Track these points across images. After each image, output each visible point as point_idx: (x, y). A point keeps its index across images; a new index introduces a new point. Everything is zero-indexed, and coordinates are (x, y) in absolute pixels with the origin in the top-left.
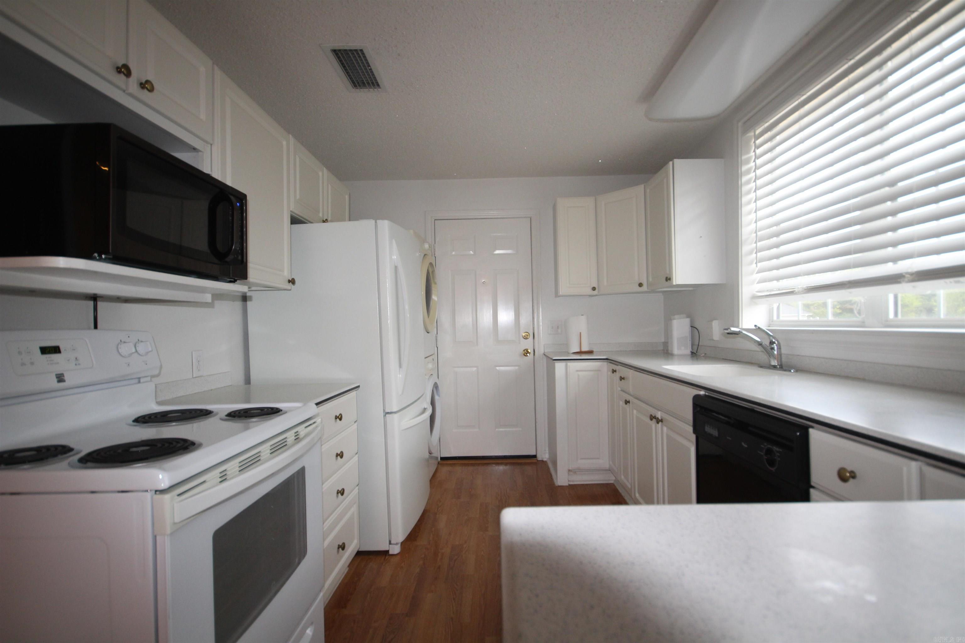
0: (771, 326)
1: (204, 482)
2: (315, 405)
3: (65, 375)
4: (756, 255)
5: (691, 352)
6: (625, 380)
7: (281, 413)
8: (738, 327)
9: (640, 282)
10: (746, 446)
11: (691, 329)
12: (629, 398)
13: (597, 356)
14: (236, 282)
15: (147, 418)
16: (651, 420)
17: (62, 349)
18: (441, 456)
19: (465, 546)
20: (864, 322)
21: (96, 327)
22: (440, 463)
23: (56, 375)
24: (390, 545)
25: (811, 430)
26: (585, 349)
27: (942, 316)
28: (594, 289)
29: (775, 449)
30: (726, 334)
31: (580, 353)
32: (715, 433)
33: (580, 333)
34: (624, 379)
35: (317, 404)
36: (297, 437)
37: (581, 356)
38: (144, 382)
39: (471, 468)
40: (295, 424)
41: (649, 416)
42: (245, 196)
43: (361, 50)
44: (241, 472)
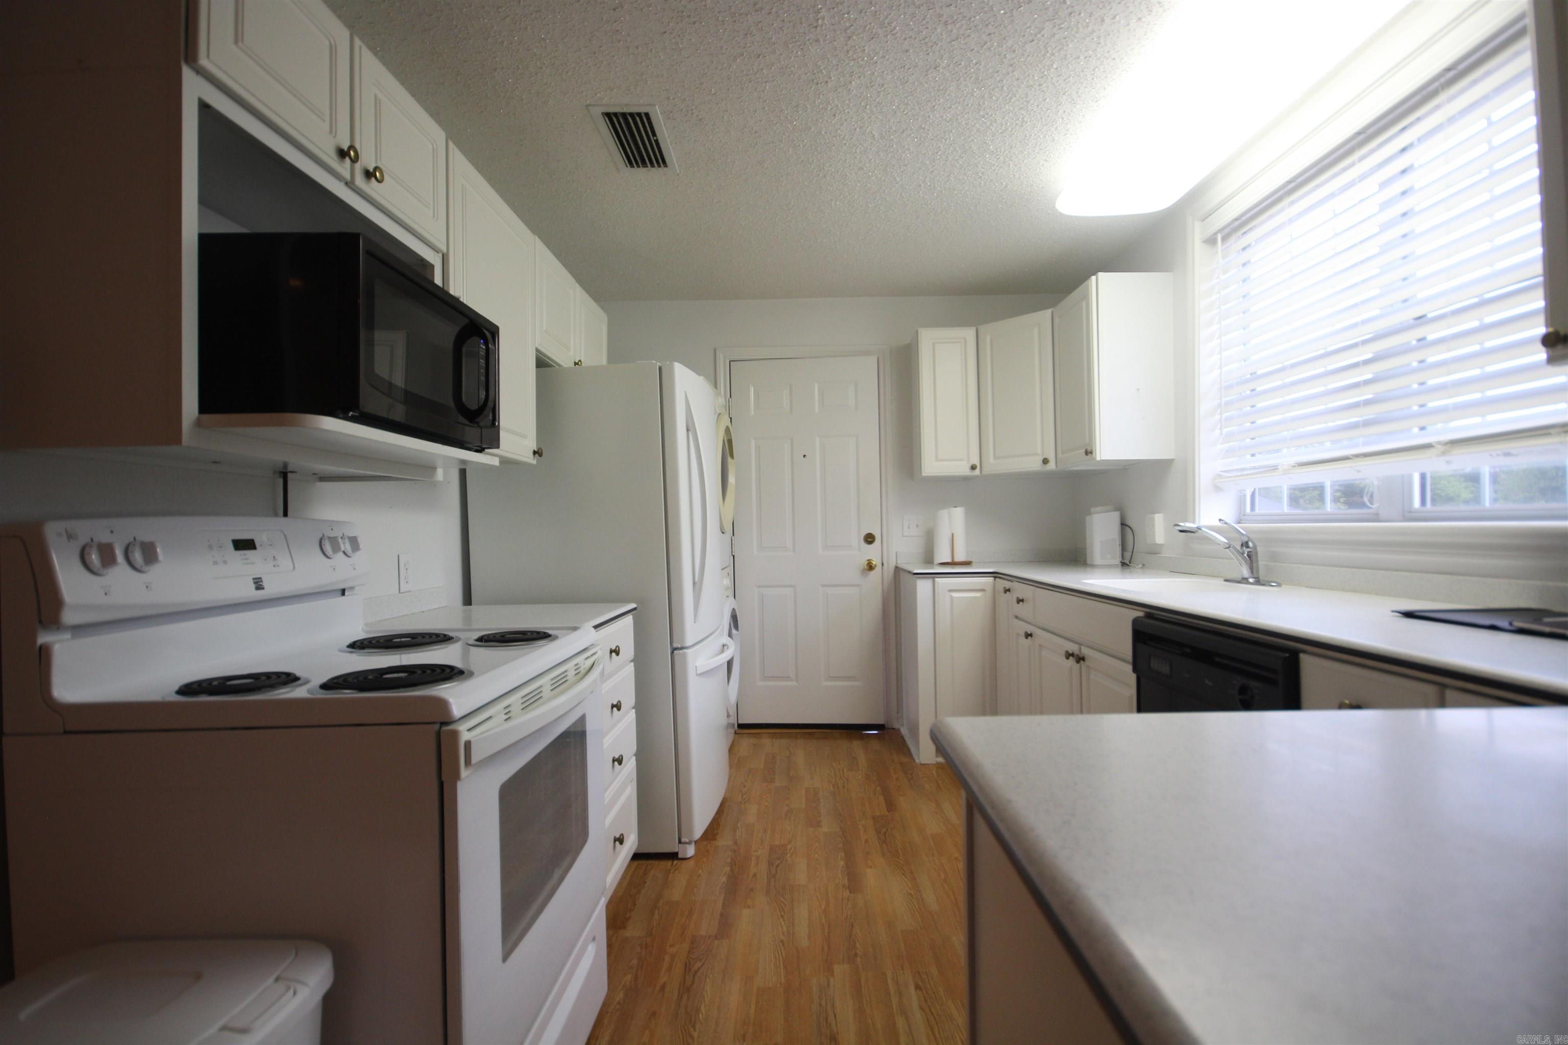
0: (1242, 522)
1: (490, 718)
2: (593, 629)
3: (264, 579)
4: (1220, 416)
5: (1121, 562)
6: (1025, 602)
7: (550, 638)
8: (1194, 522)
9: (1045, 457)
10: (1210, 684)
11: (1121, 527)
12: (1030, 629)
13: (976, 568)
14: (483, 452)
15: (365, 642)
16: (1067, 658)
17: (257, 545)
18: (740, 722)
19: (789, 847)
20: (1377, 514)
21: (285, 514)
22: (737, 732)
23: (254, 579)
24: (680, 845)
25: (1302, 656)
26: (959, 557)
27: (1487, 504)
28: (973, 468)
29: (1253, 684)
30: (1178, 532)
31: (953, 564)
32: (1165, 669)
33: (953, 534)
34: (1022, 601)
35: (596, 627)
36: (578, 671)
37: (953, 568)
38: (348, 596)
39: (784, 742)
40: (574, 654)
41: (1064, 654)
42: (497, 328)
43: (647, 115)
44: (525, 711)
